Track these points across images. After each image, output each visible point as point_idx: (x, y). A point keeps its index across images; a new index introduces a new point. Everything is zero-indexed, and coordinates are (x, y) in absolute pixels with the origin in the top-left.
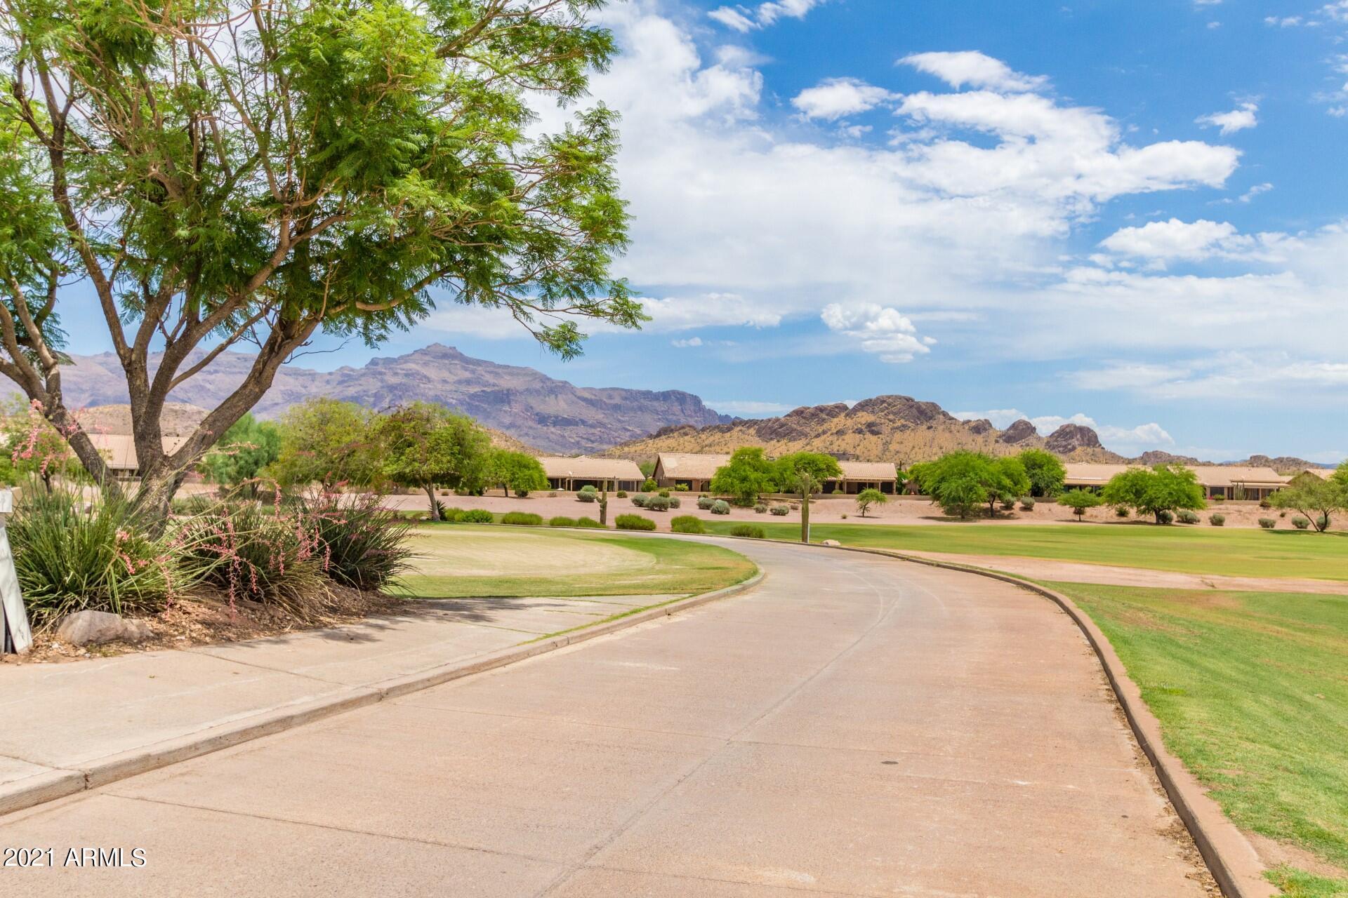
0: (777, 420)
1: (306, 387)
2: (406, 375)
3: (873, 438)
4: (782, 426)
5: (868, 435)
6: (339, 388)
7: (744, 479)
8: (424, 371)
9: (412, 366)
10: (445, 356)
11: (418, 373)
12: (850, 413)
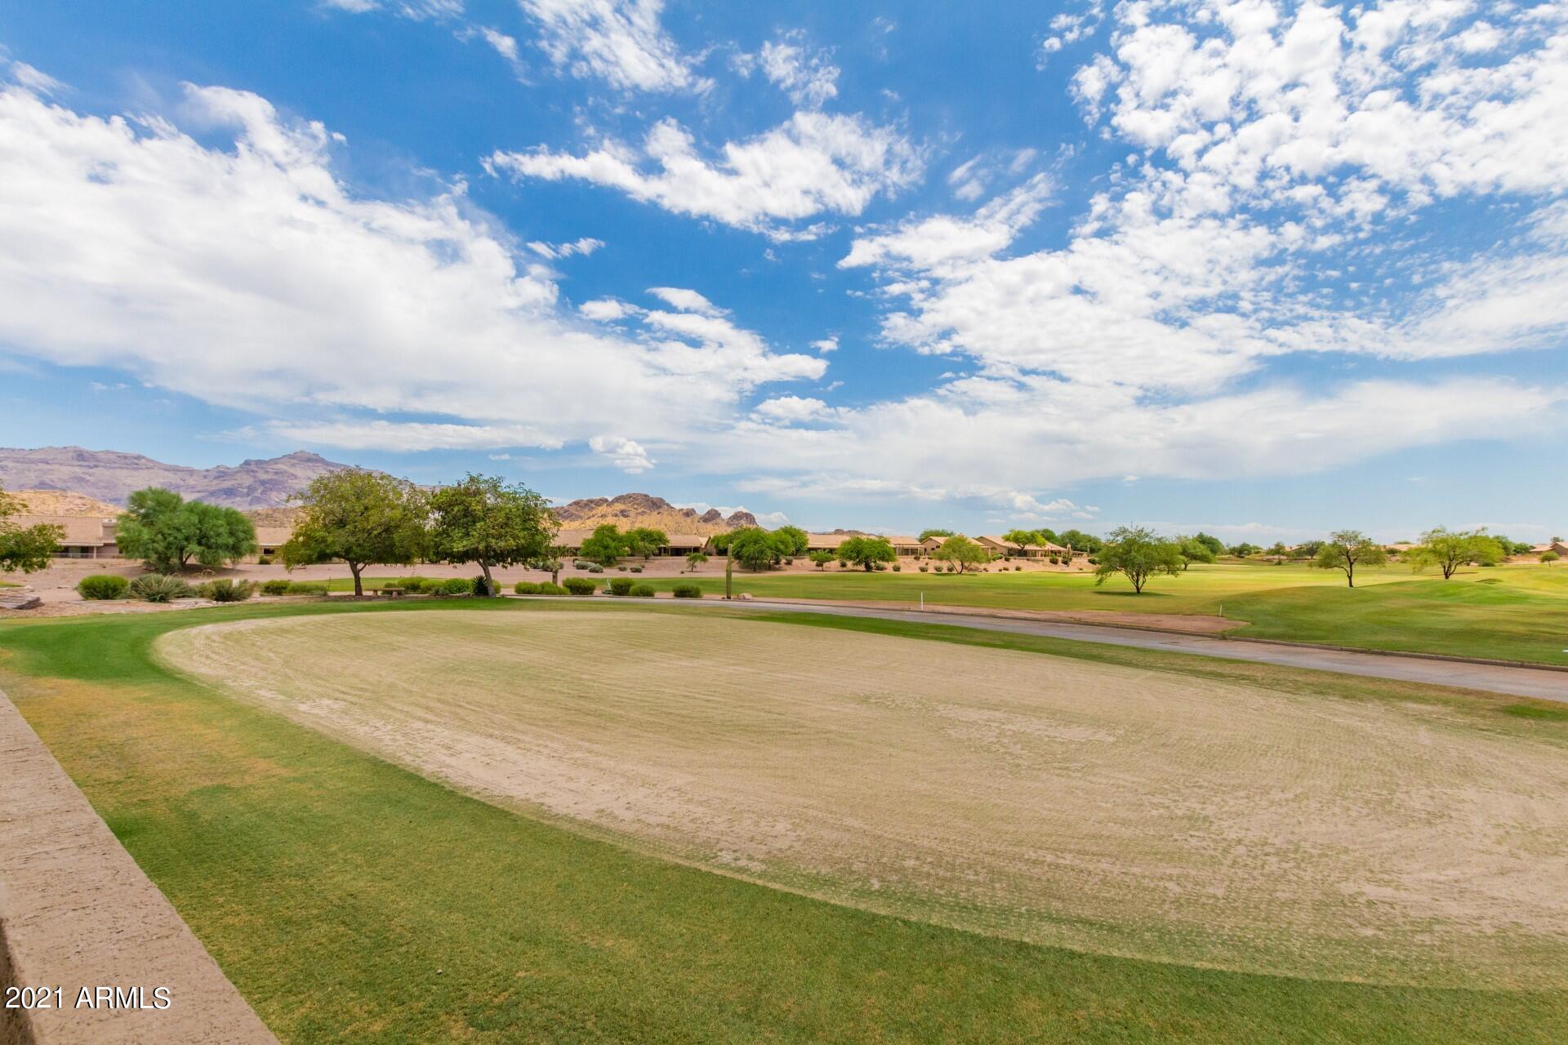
0: (562, 508)
1: (184, 480)
2: (276, 473)
3: (625, 519)
4: (566, 511)
5: (622, 518)
6: (216, 482)
7: (606, 547)
8: (292, 470)
9: (280, 466)
10: (309, 460)
11: (286, 472)
12: (610, 504)
